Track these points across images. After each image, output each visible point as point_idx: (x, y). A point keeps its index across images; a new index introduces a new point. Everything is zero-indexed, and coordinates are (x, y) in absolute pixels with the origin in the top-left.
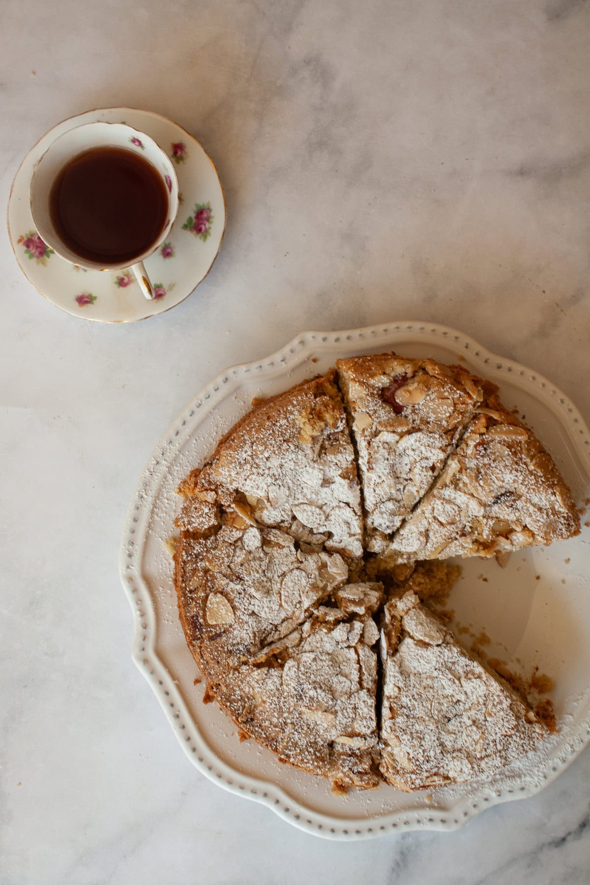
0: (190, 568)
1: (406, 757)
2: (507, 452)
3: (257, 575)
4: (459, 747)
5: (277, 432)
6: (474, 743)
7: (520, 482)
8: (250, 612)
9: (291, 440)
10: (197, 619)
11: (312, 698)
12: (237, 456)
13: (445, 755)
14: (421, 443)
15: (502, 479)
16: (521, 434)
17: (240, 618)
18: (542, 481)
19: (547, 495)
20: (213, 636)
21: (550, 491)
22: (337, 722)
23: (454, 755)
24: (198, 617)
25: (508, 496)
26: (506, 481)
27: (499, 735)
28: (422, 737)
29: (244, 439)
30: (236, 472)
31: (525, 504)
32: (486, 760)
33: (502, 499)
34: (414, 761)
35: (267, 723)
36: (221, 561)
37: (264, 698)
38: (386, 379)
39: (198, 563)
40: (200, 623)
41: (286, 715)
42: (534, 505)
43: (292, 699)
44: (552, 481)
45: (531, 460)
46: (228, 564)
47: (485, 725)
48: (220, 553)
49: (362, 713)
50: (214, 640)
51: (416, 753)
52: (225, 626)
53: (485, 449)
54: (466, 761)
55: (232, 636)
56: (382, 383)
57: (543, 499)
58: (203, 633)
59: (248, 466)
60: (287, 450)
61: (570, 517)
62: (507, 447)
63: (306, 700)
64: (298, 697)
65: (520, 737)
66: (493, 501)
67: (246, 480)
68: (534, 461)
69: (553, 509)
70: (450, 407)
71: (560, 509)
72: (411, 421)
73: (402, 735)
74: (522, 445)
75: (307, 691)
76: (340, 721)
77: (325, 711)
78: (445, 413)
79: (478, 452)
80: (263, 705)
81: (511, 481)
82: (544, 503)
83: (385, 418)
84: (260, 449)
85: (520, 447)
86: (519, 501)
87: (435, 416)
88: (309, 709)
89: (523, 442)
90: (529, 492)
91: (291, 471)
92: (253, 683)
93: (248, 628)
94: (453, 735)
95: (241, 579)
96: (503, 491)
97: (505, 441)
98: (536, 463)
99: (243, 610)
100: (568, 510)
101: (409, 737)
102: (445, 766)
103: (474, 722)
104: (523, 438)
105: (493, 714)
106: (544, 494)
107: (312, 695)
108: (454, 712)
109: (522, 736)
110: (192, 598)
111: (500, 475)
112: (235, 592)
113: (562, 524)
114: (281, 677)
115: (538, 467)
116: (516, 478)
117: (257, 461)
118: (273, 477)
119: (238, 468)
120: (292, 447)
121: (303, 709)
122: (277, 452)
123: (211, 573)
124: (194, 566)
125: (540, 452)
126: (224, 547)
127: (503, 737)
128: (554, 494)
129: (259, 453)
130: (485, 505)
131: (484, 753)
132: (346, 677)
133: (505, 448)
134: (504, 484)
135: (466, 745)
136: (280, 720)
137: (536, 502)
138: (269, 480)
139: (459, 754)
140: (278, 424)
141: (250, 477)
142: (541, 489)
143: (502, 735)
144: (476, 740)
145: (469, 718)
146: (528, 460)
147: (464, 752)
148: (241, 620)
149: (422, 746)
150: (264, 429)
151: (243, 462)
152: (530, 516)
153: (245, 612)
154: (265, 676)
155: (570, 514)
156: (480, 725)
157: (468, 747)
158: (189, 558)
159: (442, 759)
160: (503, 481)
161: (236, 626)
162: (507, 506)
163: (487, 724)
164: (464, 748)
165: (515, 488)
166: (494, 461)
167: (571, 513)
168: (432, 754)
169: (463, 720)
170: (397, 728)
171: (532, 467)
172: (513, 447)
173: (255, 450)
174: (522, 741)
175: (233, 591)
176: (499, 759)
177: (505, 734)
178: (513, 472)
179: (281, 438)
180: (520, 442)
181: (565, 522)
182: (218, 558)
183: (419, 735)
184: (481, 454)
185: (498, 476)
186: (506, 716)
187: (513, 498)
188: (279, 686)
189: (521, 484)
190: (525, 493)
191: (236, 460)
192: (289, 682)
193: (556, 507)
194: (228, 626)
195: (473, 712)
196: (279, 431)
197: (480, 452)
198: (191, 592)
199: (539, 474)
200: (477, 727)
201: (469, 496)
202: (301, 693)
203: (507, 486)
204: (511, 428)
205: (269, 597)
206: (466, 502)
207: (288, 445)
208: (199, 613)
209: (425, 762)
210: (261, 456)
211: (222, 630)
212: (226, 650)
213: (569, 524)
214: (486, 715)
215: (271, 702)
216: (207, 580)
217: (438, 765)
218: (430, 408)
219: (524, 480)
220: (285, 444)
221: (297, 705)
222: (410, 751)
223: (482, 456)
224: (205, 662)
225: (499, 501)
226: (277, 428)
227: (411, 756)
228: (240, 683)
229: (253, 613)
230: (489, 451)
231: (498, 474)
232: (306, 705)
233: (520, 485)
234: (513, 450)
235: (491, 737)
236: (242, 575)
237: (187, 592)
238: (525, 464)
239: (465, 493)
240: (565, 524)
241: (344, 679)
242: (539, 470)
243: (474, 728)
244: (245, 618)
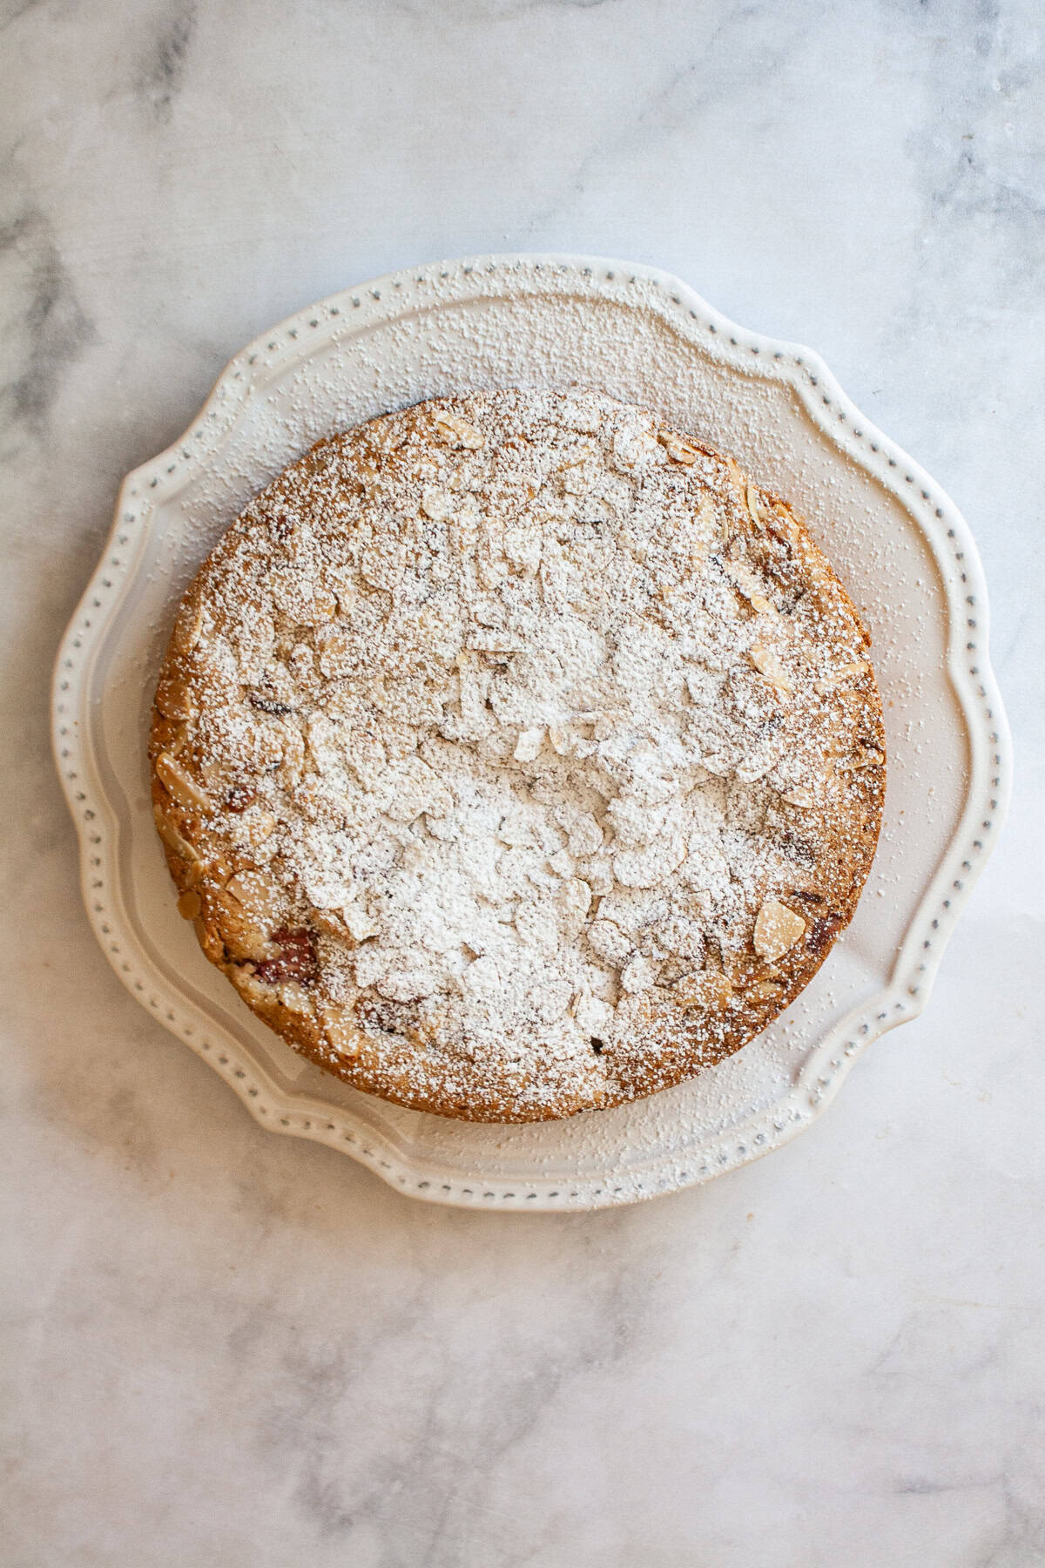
0: (756, 1015)
1: (699, 517)
2: (207, 764)
3: (681, 923)
4: (610, 474)
5: (472, 1082)
6: (585, 466)
7: (226, 708)
8: (735, 886)
9: (463, 1055)
10: (812, 943)
11: (759, 703)
12: (553, 1099)
13: (641, 479)
14: (321, 874)
15: (247, 735)
16: (166, 768)
17: (758, 891)
18: (197, 681)
19: (207, 655)
20: (814, 901)
21: (198, 657)
22: (752, 638)
23: (627, 469)
24: (809, 944)
25: (260, 702)
26: (244, 728)
27: (540, 450)
28: (655, 531)
29: (522, 1110)
30: (575, 1079)
31: (249, 671)
32: (586, 428)
33: (272, 708)
34: (693, 504)
35: (847, 721)
36: (708, 985)
37: (822, 758)
38: (286, 995)
39: (739, 1012)
40: (813, 934)
41: (814, 711)
42: (238, 656)
43: (787, 726)
44: (184, 666)
45: (185, 721)
46: (702, 972)
47: (549, 479)
48: (698, 997)
49: (709, 623)
50: (817, 896)
51: (681, 514)
52: (786, 899)
53: (232, 795)
54: (618, 448)
55: (789, 878)
56: (296, 996)
57: (217, 654)
58: (822, 918)
59: (550, 1074)
60: (482, 1048)
61: (205, 592)
62: (200, 769)
63: (769, 708)
64: (777, 721)
65: (510, 424)
66: (287, 715)
67: (571, 1059)
68: (183, 716)
69: (217, 629)
70: (239, 882)
71: (208, 618)
72: (306, 913)
73: (682, 555)
74: (177, 752)
75: (757, 720)
76: (748, 638)
77: (756, 670)
78: (252, 879)
79: (245, 800)
80: (831, 751)
81: (238, 720)
82: (221, 646)
83: (337, 946)
84: (514, 1082)
85: (182, 752)
86: (252, 682)
87: (269, 888)
88: (776, 694)
89: (173, 754)
90: (228, 682)
91: (504, 1014)
92: (819, 792)
93: (759, 868)
94: (607, 499)
95: (706, 938)
96: (262, 715)
97: (196, 780)
98: (183, 712)
99: (743, 898)
100: (199, 606)
101: (674, 545)
102: (653, 463)
103: (561, 494)
104: (168, 760)
105: (526, 486)
106: (210, 660)
107: (756, 708)
108: (579, 530)
109: (506, 422)
110: (791, 975)
111: (246, 742)
112: (729, 930)
113: (225, 596)
114: (774, 768)
115: (184, 705)
116: (227, 718)
117: (534, 1070)
118: (534, 1030)
119: (566, 1084)
120: (472, 1044)
121: (784, 699)
122: (498, 1058)
123: (735, 982)
124: (747, 1012)
125: (163, 717)
126: (686, 997)
127: (536, 442)
128: (197, 649)
129: (521, 1078)
130: (303, 718)
131: (583, 439)
132: (687, 689)
133: (204, 772)
134: (251, 725)
135: (598, 470)
136: (827, 709)
137: (232, 657)
138: (542, 1030)
139: (619, 465)
140: (460, 1090)
141: (563, 1058)
142: (208, 671)
143: (535, 446)
144: (579, 467)
145: (565, 505)
146: (188, 726)
147: (608, 462)
148: (759, 887)
149: (664, 518)
150: (484, 1101)
151: (553, 1085)
152: (256, 649)
153: (742, 893)
154: (795, 788)
155: (203, 598)
156: (556, 483)
157: (599, 465)
158: (745, 1028)
159: (649, 476)
160: (249, 730)
161: (772, 886)
162: (275, 693)
163: (545, 478)
164: (604, 468)
165: (242, 702)
166: (235, 769)
167: (199, 596)
168: (659, 495)
169: (576, 509)
170: (682, 572)
171: (193, 713)
172: (193, 762)
173: (522, 1085)
174: (512, 414)
175: (732, 934)
176: (566, 416)
177: (528, 445)
178: (223, 731)
179: (474, 1069)
180: (177, 758)
181: (217, 595)
182: (707, 993)
183: (657, 537)
184: (243, 794)
185: (249, 745)
186: (509, 470)
187: (257, 693)
188: (789, 759)
189: (228, 703)
190: (235, 686)
191: (558, 1095)
192: (770, 752)
193: (210, 626)
194: (782, 896)
195: (553, 511)
196: (468, 1081)
197: (241, 799)
198: (784, 984)
199: (193, 694)
200: (563, 486)
201: (314, 752)
202: (767, 723)
203: (249, 716)
204: (172, 787)
205: (692, 881)
206: (324, 748)
207: (474, 1053)
208: (802, 949)
209: (678, 490)
210: (523, 1072)
211: (794, 897)
212: (814, 868)
213: (217, 586)
214: (536, 493)
215: (818, 747)
216: (750, 978)
217: (662, 471)
218: (267, 904)
219: (220, 705)
220: (477, 1058)
221: (786, 712)
222: (687, 522)
223: (244, 789)
224: (856, 878)
225: (280, 708)
226: (466, 1086)
227: (692, 513)
228: (836, 808)
229: (734, 879)
230: (230, 787)
231: (246, 747)
232: (775, 702)
233: (231, 702)
234: (196, 758)
235: (554, 455)
236: (701, 946)
237: (790, 988)
238: (197, 725)
239: (314, 761)
240: (220, 592)
241: (693, 690)
242: (187, 699)
243: (569, 486)
244: (749, 884)
